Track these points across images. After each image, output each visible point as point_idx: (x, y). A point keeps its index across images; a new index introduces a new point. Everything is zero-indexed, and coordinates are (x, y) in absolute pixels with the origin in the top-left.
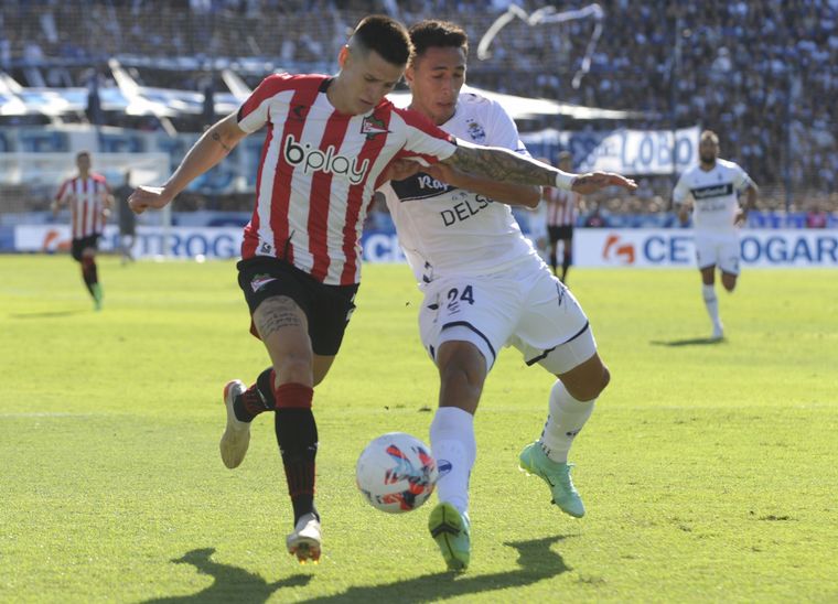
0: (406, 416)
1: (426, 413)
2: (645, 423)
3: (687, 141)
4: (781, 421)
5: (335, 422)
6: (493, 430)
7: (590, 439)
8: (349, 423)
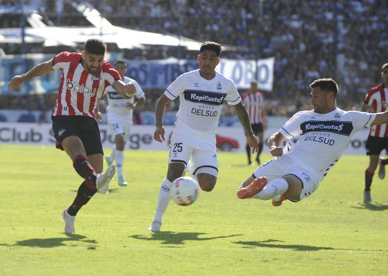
0: (78, 252)
1: (92, 250)
2: (241, 260)
3: (266, 67)
4: (335, 262)
5: (30, 256)
6: (138, 263)
7: (204, 271)
8: (40, 256)
